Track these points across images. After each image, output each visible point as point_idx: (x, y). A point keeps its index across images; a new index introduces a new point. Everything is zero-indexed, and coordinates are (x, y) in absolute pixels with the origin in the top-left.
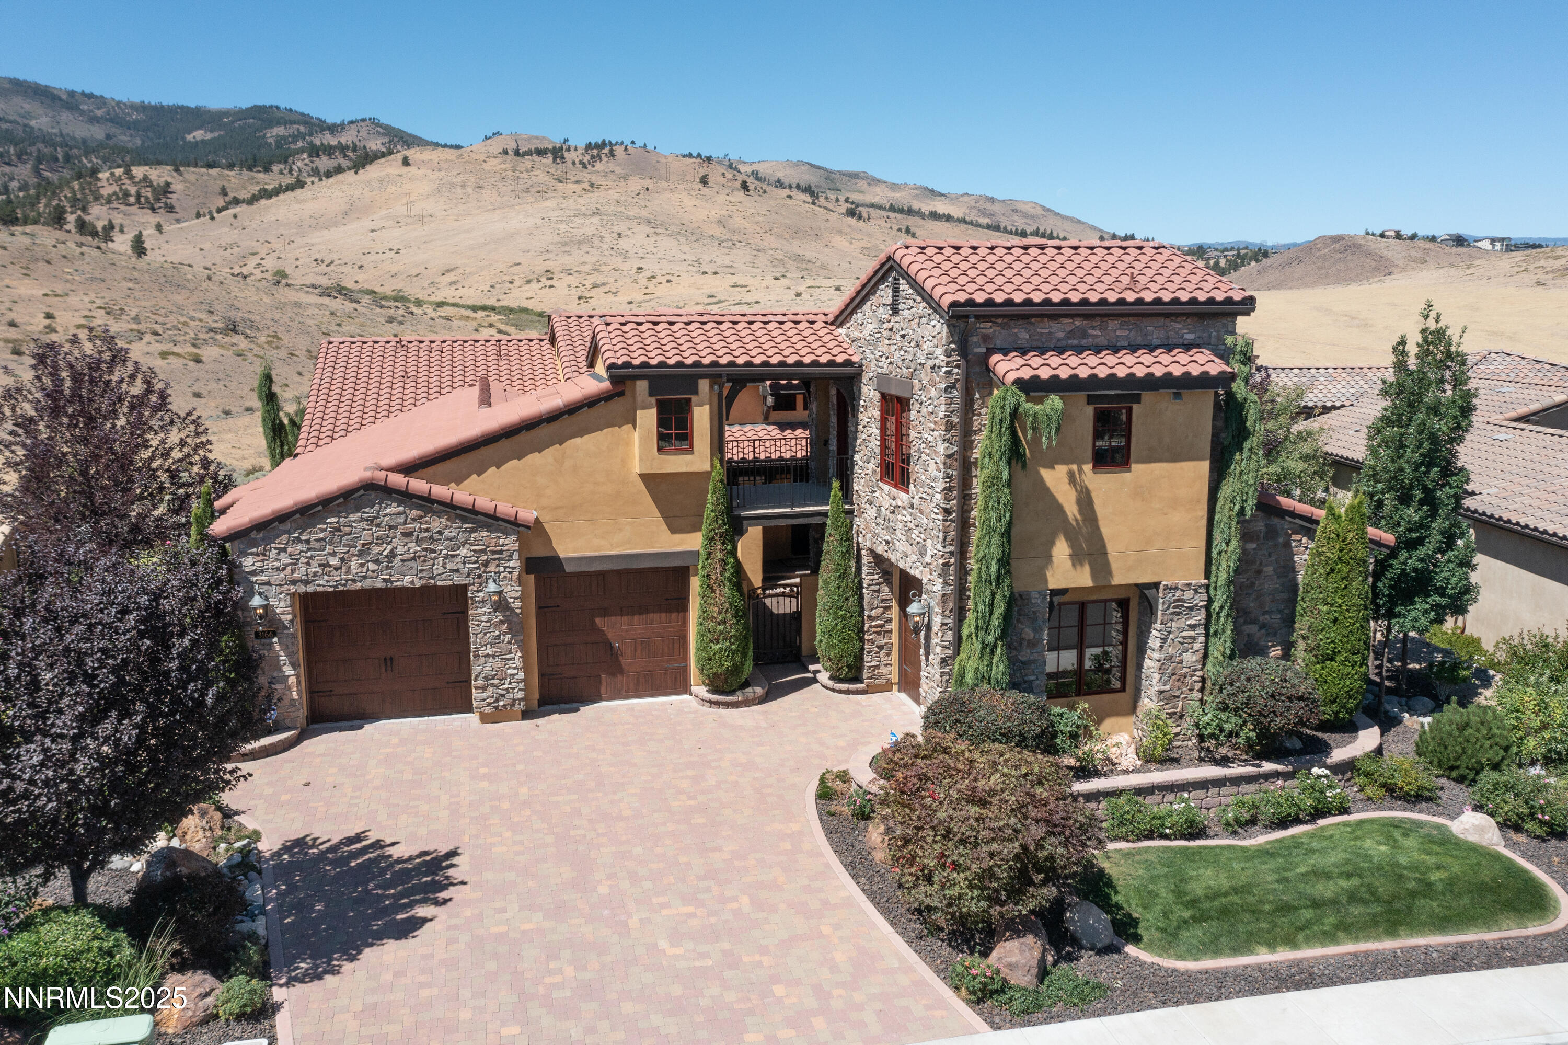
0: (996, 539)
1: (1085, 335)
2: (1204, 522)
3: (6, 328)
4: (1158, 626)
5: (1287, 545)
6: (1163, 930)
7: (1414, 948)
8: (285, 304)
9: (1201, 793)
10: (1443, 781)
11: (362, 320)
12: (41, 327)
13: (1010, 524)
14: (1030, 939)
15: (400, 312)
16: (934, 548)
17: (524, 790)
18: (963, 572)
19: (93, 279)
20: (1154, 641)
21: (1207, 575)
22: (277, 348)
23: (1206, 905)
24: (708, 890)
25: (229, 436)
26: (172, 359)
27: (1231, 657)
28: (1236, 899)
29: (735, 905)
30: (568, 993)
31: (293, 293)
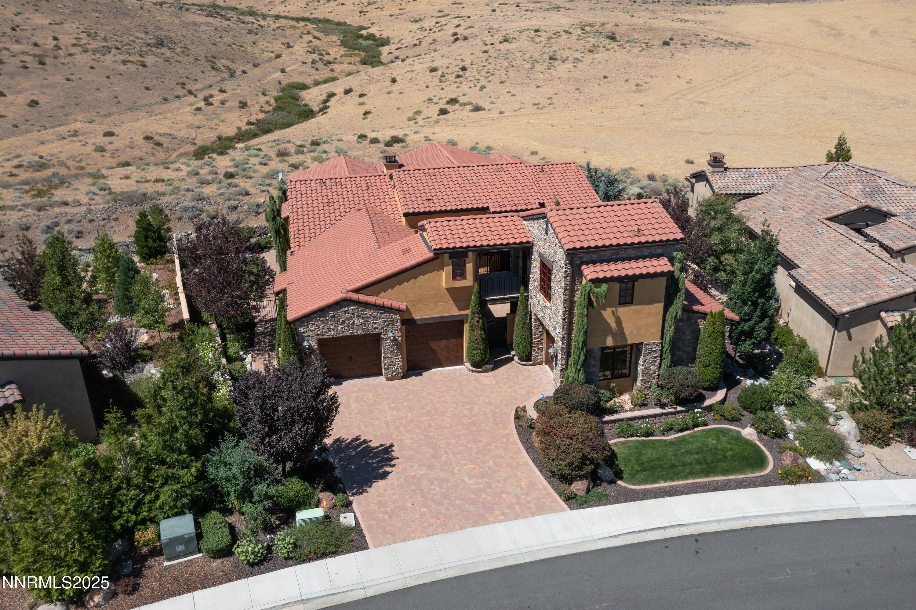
0: (581, 335)
1: (618, 254)
2: (661, 320)
3: (32, 47)
4: (642, 357)
5: (696, 323)
6: (630, 474)
7: (713, 481)
8: (188, 24)
9: (654, 419)
10: (745, 412)
11: (233, 32)
12: (52, 46)
13: (587, 329)
14: (585, 481)
15: (255, 26)
16: (559, 330)
17: (409, 415)
18: (569, 339)
19: (75, 11)
20: (641, 363)
21: (662, 339)
22: (188, 55)
23: (646, 465)
24: (479, 458)
25: (169, 115)
26: (129, 65)
27: (670, 367)
28: (657, 463)
29: (488, 464)
30: (439, 497)
31: (191, 15)
